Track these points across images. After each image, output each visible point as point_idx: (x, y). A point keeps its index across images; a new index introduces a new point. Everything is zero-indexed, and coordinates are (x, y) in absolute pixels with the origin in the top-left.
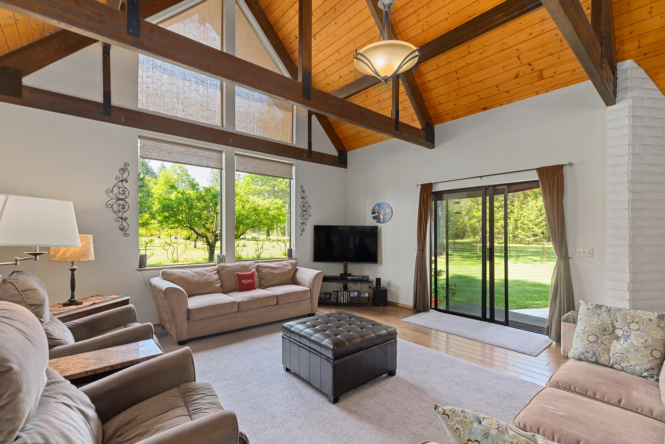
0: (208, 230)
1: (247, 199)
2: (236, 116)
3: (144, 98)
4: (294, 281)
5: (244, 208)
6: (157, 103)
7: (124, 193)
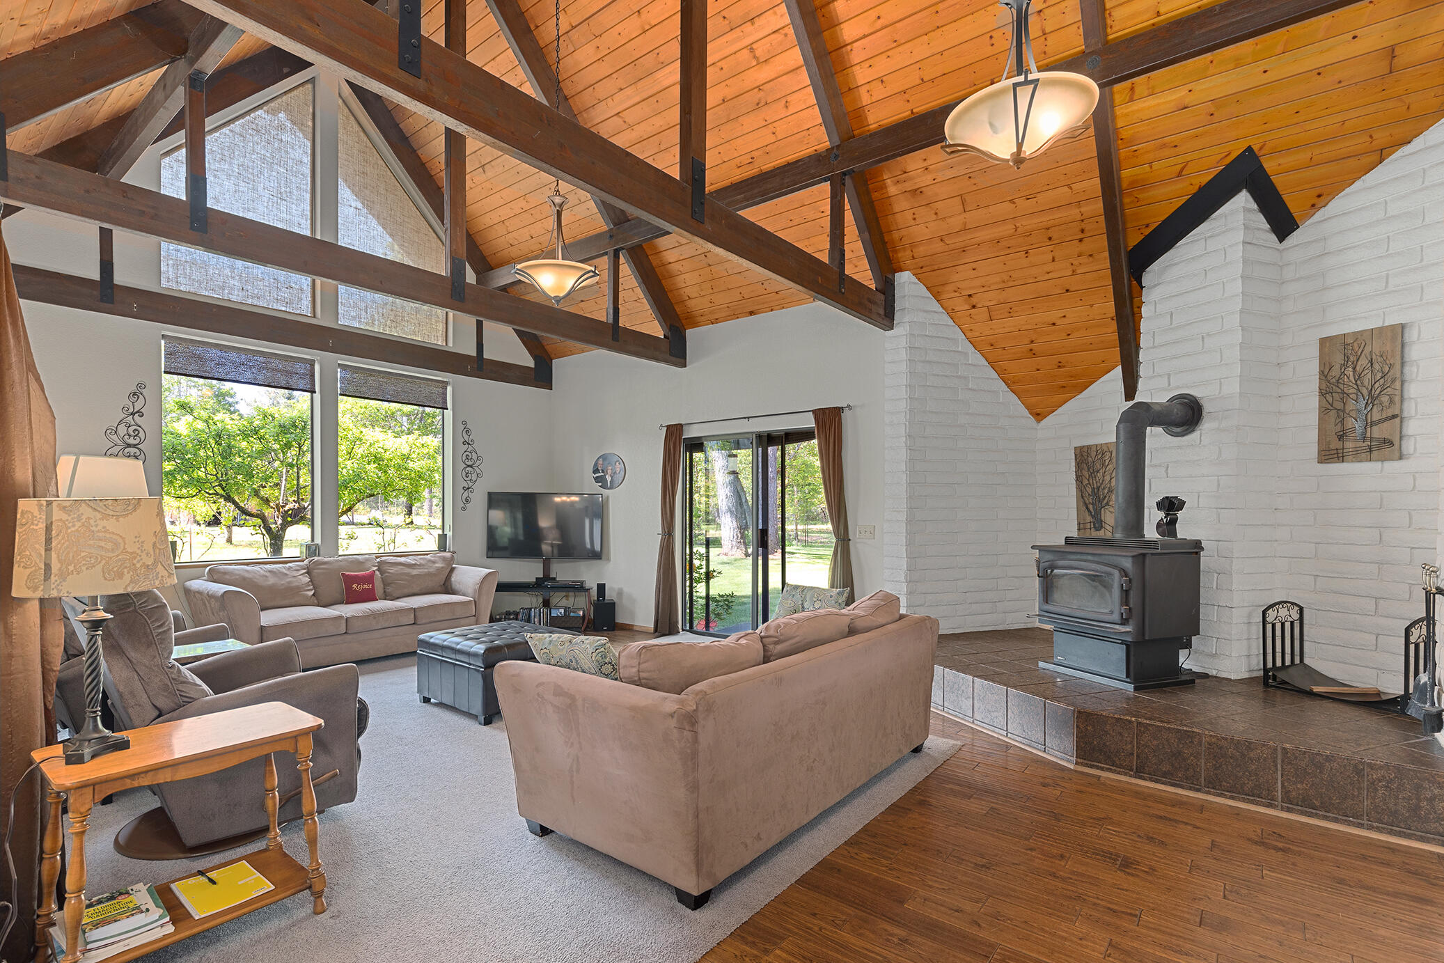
0: (267, 501)
1: (358, 435)
2: (339, 297)
3: (171, 269)
4: (447, 588)
5: (352, 455)
6: (194, 277)
7: (136, 436)
